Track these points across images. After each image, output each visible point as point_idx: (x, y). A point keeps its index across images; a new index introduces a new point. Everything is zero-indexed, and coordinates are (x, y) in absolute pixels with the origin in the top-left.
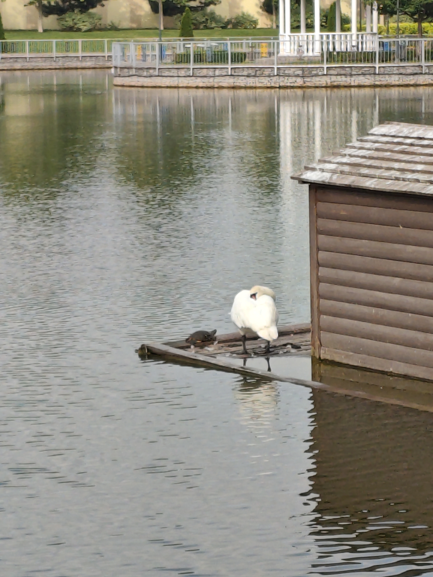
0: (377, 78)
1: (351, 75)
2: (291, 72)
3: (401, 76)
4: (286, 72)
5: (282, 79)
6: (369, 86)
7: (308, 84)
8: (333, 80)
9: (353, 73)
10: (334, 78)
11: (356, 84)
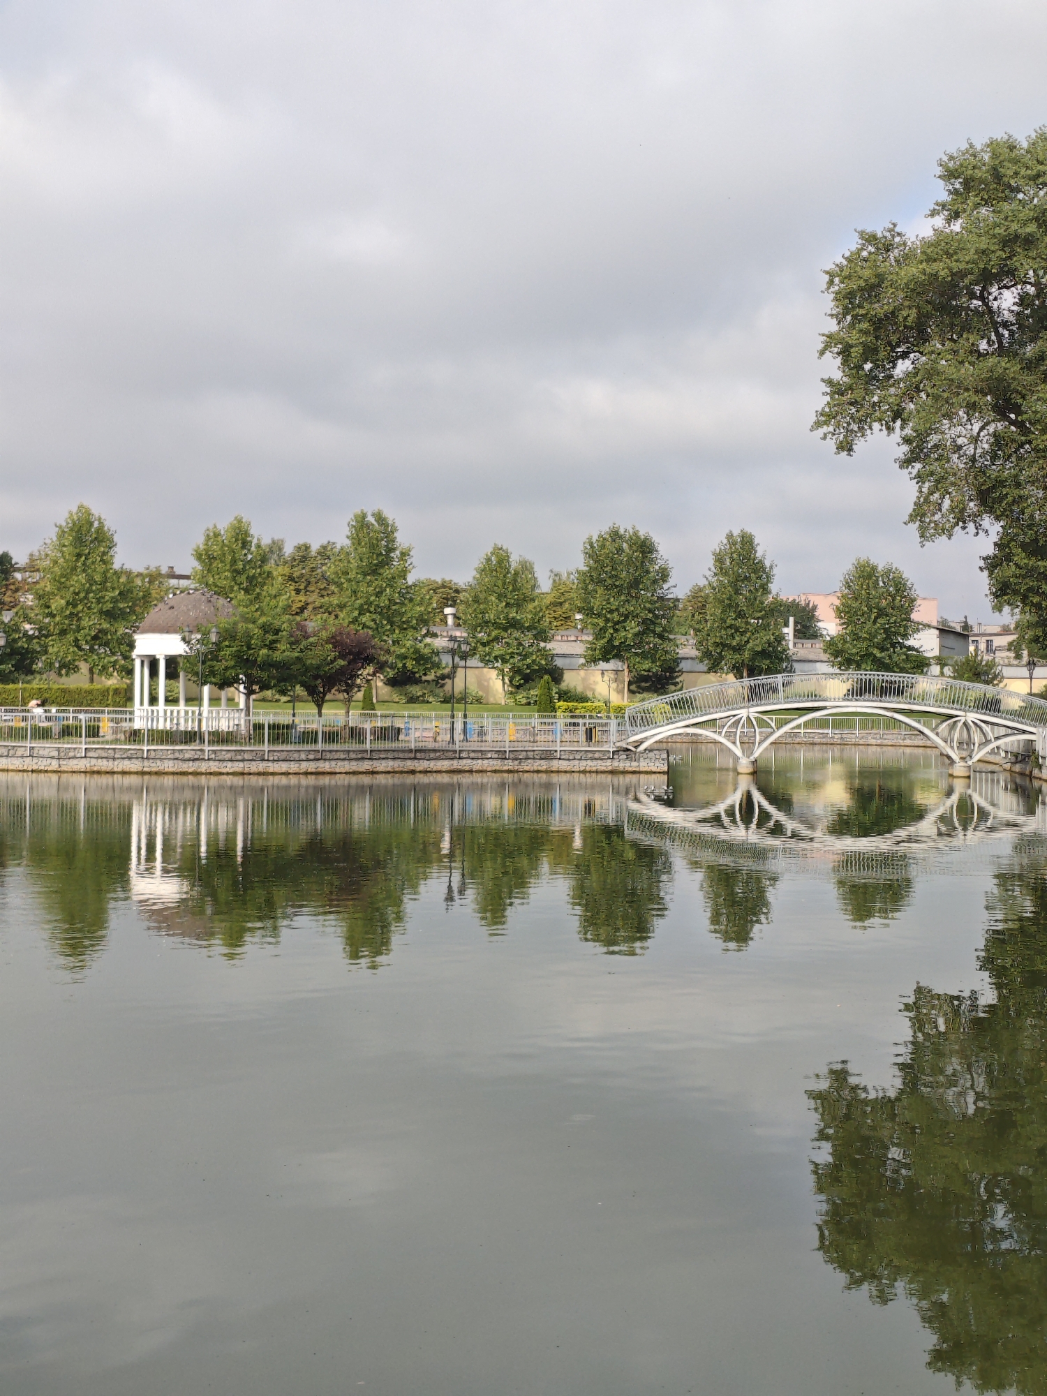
0: (146, 763)
1: (114, 759)
2: (45, 753)
3: (176, 761)
4: (41, 752)
5: (35, 760)
6: (137, 773)
7: (63, 768)
8: (92, 764)
9: (117, 756)
10: (93, 761)
11: (119, 770)
